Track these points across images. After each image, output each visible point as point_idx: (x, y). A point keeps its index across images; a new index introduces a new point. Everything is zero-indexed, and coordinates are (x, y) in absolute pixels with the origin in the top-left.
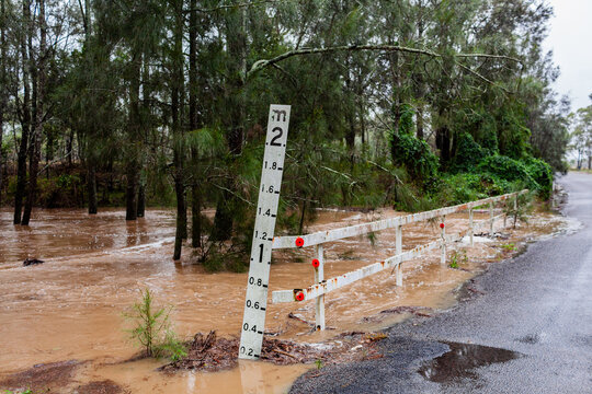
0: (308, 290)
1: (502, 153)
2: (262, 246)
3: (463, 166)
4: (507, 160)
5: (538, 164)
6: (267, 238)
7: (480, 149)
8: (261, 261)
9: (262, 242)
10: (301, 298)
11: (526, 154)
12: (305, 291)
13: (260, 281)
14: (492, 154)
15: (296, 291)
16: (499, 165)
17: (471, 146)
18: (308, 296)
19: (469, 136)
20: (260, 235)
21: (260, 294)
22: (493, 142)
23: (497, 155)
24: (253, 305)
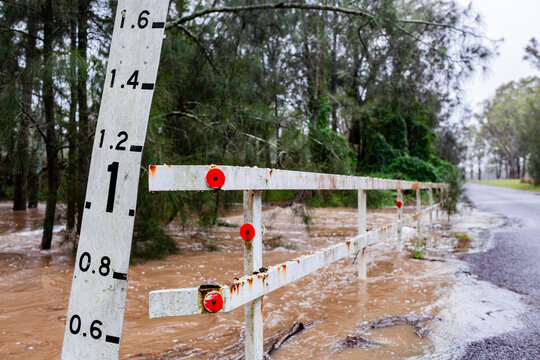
0: (233, 287)
1: (411, 154)
2: (113, 168)
3: (374, 166)
4: (417, 161)
5: (445, 166)
6: (127, 145)
7: (391, 149)
8: (110, 208)
9: (115, 156)
10: (216, 305)
11: (433, 156)
12: (225, 290)
13: (106, 263)
14: (403, 155)
15: (204, 289)
16: (409, 165)
17: (383, 147)
18: (232, 301)
19: (382, 137)
20: (112, 139)
21: (105, 296)
22: (403, 143)
23: (407, 156)
24: (86, 328)
